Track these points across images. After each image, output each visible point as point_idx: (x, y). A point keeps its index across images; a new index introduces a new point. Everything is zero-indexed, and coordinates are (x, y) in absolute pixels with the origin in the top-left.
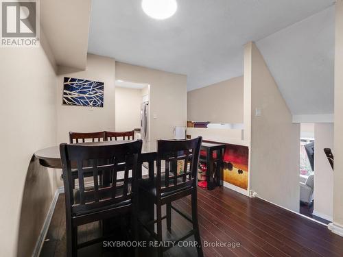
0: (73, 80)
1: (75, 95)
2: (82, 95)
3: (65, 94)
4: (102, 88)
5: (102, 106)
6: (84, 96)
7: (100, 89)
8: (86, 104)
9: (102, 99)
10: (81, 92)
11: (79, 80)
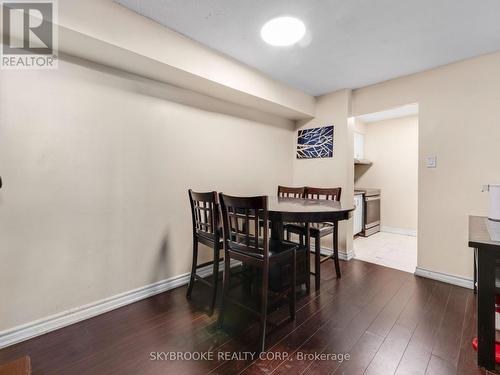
0: (305, 132)
1: (306, 147)
2: (311, 146)
3: (298, 148)
4: (332, 133)
5: (331, 155)
6: (313, 146)
7: (329, 134)
8: (315, 156)
9: (331, 147)
10: (310, 144)
11: (310, 130)
